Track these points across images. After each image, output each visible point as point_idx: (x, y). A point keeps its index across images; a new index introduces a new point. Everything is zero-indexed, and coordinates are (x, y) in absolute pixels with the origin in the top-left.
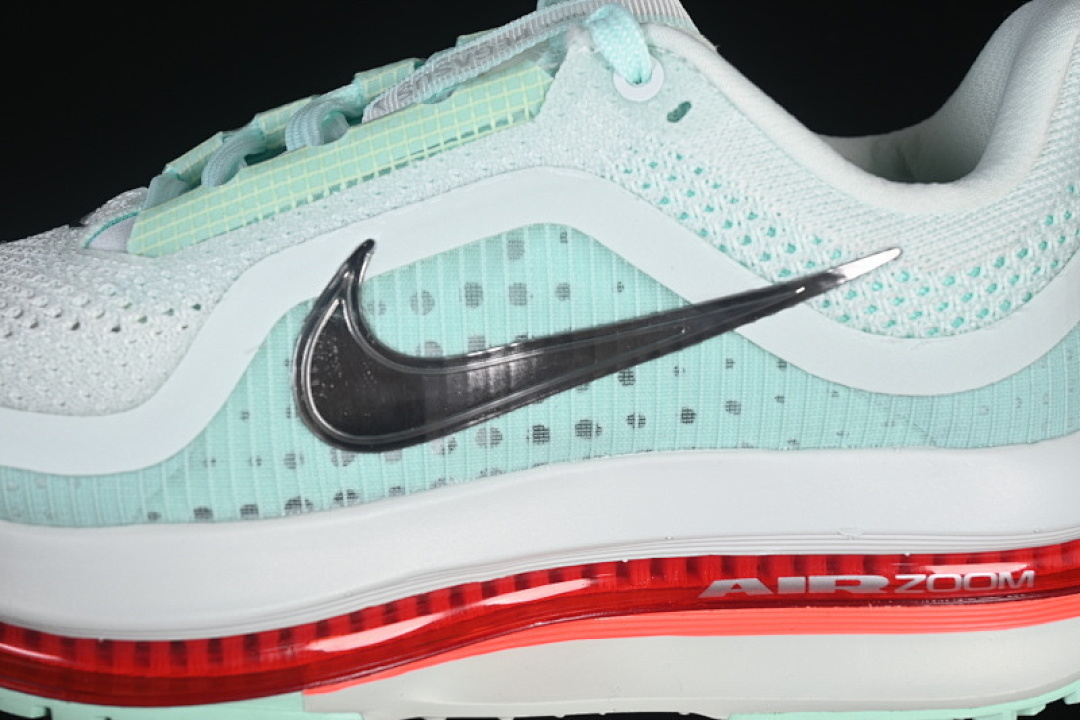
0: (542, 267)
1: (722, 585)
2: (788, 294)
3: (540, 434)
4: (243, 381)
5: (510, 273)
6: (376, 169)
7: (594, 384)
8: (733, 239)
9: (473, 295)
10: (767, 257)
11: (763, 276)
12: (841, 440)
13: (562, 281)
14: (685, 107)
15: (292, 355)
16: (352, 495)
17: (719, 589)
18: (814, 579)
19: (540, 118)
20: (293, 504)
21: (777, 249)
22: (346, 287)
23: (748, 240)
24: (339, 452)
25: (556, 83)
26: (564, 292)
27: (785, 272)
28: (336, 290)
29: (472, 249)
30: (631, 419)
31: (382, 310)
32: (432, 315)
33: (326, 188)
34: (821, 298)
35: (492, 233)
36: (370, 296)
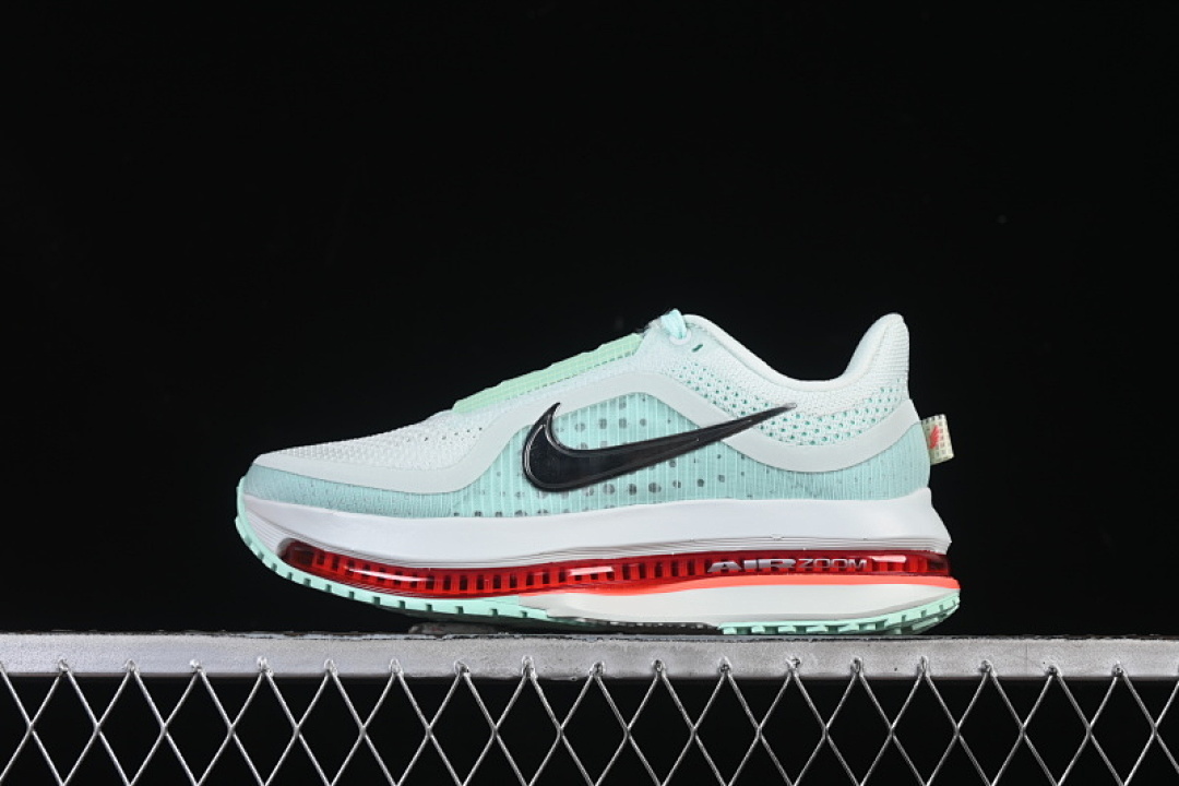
0: (634, 412)
1: (718, 565)
2: (744, 423)
3: (633, 490)
4: (498, 459)
5: (618, 414)
6: (563, 377)
7: (658, 466)
8: (719, 397)
9: (603, 424)
10: (734, 406)
11: (733, 415)
12: (772, 494)
13: (642, 417)
14: (700, 346)
15: (521, 447)
16: (546, 512)
17: (716, 567)
18: (761, 561)
19: (636, 354)
20: (519, 513)
21: (739, 402)
22: (547, 419)
23: (726, 399)
24: (540, 493)
25: (644, 341)
26: (643, 422)
27: (743, 413)
28: (542, 420)
29: (603, 405)
30: (674, 483)
31: (563, 430)
32: (583, 433)
33: (541, 384)
34: (759, 425)
35: (613, 397)
36: (558, 425)
